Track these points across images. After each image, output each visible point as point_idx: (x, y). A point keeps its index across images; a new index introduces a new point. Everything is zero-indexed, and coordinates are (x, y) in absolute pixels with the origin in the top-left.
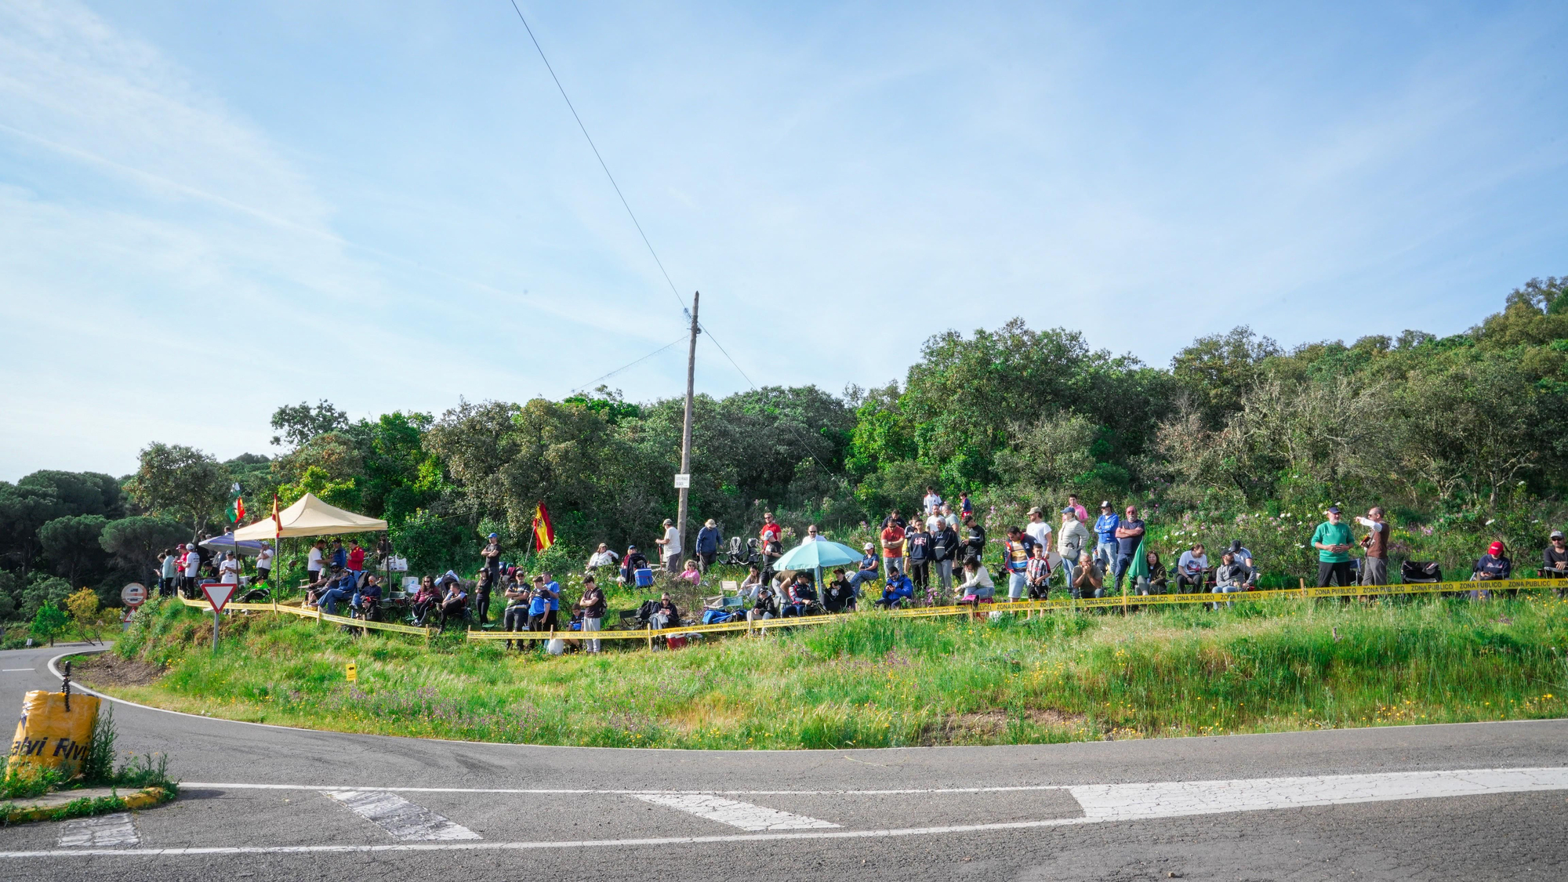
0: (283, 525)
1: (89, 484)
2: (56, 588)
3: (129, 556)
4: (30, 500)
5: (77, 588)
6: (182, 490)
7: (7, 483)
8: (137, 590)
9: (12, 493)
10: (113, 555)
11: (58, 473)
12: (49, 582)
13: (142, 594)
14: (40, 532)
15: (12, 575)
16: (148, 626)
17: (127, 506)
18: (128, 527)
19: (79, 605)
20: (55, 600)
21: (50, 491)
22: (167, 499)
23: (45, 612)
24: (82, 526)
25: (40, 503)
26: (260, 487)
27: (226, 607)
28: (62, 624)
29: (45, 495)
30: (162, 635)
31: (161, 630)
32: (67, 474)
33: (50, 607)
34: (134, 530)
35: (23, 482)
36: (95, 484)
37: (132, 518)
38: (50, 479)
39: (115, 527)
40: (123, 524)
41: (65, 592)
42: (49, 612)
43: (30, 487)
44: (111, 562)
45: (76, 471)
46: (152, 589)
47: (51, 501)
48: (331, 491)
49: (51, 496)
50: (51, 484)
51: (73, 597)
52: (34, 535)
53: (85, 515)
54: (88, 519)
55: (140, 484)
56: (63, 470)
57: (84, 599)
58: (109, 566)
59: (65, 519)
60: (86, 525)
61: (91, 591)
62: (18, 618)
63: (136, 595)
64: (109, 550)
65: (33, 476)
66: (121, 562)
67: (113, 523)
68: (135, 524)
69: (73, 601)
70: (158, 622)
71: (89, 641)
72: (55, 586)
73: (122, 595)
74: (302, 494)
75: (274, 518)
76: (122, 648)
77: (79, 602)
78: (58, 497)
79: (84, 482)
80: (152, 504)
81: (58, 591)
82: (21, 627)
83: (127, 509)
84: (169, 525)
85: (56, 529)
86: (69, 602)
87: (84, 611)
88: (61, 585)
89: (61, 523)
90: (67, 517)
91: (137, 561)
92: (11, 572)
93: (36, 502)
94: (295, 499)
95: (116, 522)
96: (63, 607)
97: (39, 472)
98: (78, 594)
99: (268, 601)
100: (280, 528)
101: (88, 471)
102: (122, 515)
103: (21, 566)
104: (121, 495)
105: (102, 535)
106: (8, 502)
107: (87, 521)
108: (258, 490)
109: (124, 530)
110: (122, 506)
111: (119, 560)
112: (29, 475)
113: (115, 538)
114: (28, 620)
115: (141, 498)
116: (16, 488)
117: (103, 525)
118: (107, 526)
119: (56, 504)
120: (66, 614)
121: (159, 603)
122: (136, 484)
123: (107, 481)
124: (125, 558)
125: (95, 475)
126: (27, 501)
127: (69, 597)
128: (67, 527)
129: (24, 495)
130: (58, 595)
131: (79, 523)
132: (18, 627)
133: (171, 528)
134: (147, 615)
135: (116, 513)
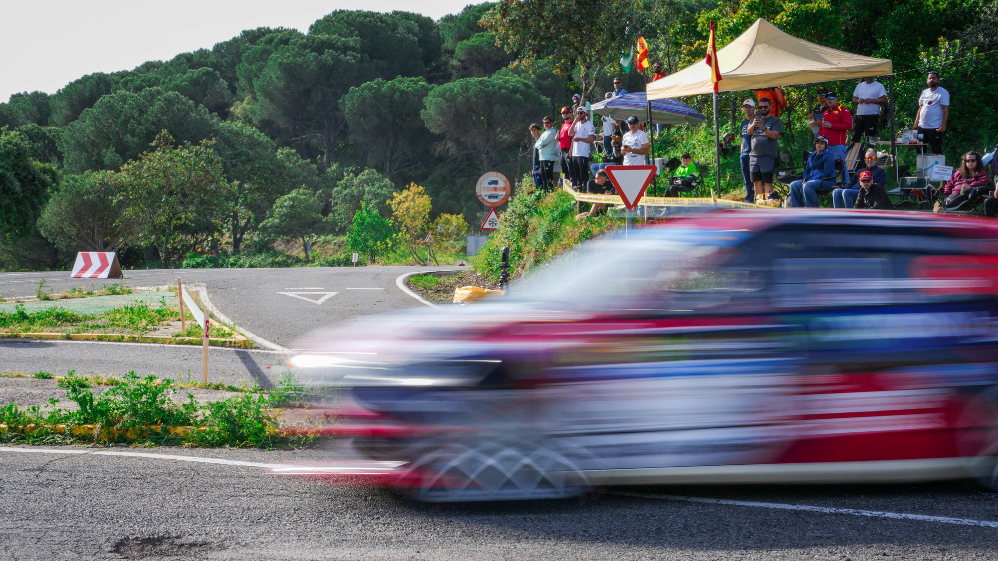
0: (722, 71)
1: (401, 29)
2: (373, 185)
3: (463, 139)
4: (327, 56)
5: (401, 183)
6: (564, 23)
7: (295, 31)
8: (496, 182)
9: (304, 47)
10: (441, 137)
11: (359, 14)
12: (362, 176)
13: (504, 189)
14: (344, 103)
15: (314, 166)
16: (523, 232)
17: (455, 62)
18: (458, 94)
19: (408, 209)
20: (373, 202)
21: (351, 41)
22: (542, 39)
23: (363, 219)
24: (397, 94)
25: (340, 60)
26: (667, 16)
27: (639, 204)
28: (386, 236)
29: (346, 49)
30: (547, 244)
31: (545, 238)
32: (370, 14)
33: (369, 212)
34: (468, 99)
35: (316, 28)
36: (409, 30)
37: (463, 81)
38: (349, 24)
39: (442, 95)
40: (451, 90)
41: (385, 191)
42: (368, 220)
43: (325, 36)
44: (438, 149)
45: (383, 11)
46: (520, 181)
47: (355, 58)
48: (792, 15)
49: (353, 49)
50: (352, 32)
51: (399, 197)
52: (336, 108)
53: (399, 78)
54: (405, 84)
55: (504, 16)
56: (366, 9)
57: (413, 200)
58: (436, 154)
59: (373, 84)
60: (403, 92)
61: (421, 188)
62: (322, 229)
63: (496, 189)
64: (435, 130)
65: (327, 19)
66: (451, 147)
67: (438, 89)
68: (467, 90)
69: (399, 203)
70: (540, 225)
71: (423, 262)
72: (369, 181)
73: (477, 190)
74: (746, 23)
75: (709, 62)
76: (490, 264)
77: (406, 205)
78: (363, 51)
79: (395, 27)
80: (522, 46)
81: (376, 189)
82: (329, 242)
83: (453, 67)
84: (515, 91)
85: (364, 99)
86: (393, 204)
87: (414, 219)
88: (379, 180)
89: (370, 90)
90: (376, 80)
91: (475, 148)
92: (312, 163)
93: (336, 60)
94: (736, 32)
95: (442, 87)
96: (386, 211)
97: (335, 13)
98: (405, 193)
99: (705, 194)
100: (719, 77)
101: (398, 9)
102: (447, 78)
103: (323, 154)
104: (444, 46)
105: (425, 108)
106: (300, 60)
107: (403, 87)
108: (666, 23)
109: (453, 99)
110: (446, 63)
111: (450, 144)
112: (321, 17)
113: (442, 113)
114: (343, 231)
115: (505, 39)
116: (308, 38)
117: (424, 92)
118: (431, 93)
119: (362, 61)
120: (390, 222)
121: (538, 198)
122: (498, 16)
123: (425, 23)
124: (457, 142)
125: (407, 16)
126: (323, 57)
127: (392, 198)
128: (377, 95)
129: (320, 48)
130: (376, 196)
131: (393, 89)
132: (325, 242)
133: (518, 96)
134: (521, 216)
135: (439, 75)
